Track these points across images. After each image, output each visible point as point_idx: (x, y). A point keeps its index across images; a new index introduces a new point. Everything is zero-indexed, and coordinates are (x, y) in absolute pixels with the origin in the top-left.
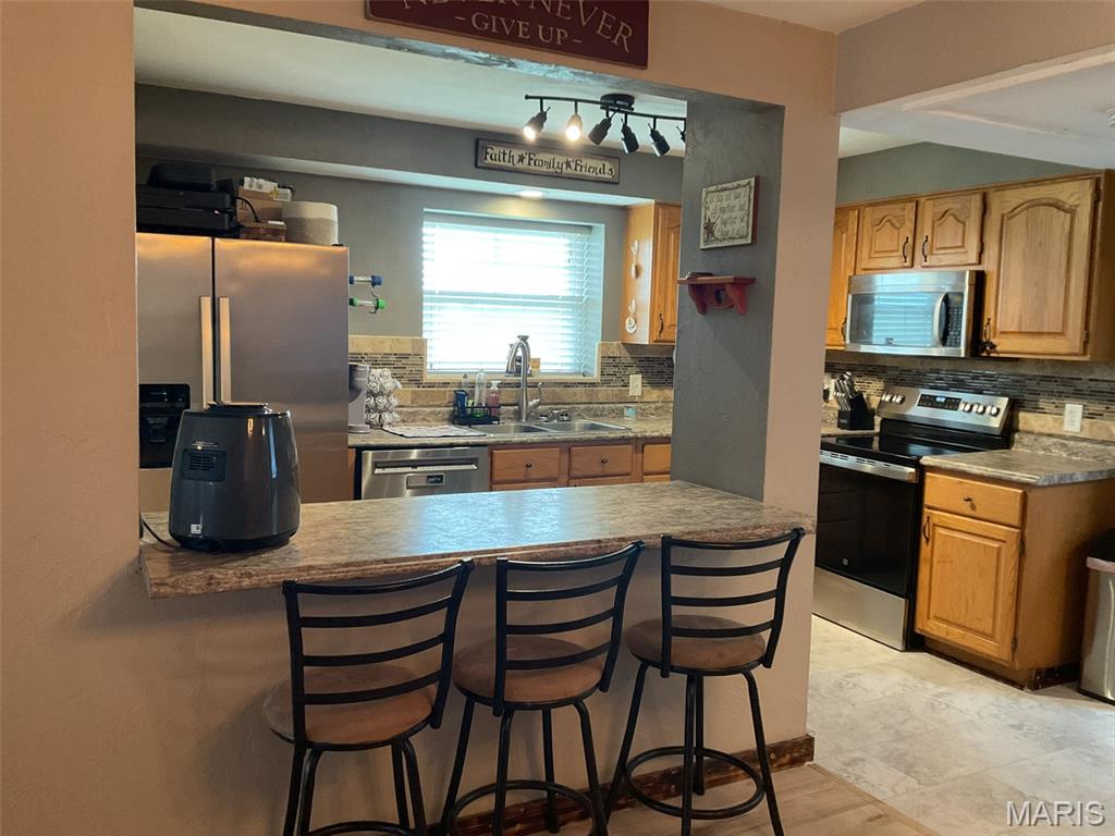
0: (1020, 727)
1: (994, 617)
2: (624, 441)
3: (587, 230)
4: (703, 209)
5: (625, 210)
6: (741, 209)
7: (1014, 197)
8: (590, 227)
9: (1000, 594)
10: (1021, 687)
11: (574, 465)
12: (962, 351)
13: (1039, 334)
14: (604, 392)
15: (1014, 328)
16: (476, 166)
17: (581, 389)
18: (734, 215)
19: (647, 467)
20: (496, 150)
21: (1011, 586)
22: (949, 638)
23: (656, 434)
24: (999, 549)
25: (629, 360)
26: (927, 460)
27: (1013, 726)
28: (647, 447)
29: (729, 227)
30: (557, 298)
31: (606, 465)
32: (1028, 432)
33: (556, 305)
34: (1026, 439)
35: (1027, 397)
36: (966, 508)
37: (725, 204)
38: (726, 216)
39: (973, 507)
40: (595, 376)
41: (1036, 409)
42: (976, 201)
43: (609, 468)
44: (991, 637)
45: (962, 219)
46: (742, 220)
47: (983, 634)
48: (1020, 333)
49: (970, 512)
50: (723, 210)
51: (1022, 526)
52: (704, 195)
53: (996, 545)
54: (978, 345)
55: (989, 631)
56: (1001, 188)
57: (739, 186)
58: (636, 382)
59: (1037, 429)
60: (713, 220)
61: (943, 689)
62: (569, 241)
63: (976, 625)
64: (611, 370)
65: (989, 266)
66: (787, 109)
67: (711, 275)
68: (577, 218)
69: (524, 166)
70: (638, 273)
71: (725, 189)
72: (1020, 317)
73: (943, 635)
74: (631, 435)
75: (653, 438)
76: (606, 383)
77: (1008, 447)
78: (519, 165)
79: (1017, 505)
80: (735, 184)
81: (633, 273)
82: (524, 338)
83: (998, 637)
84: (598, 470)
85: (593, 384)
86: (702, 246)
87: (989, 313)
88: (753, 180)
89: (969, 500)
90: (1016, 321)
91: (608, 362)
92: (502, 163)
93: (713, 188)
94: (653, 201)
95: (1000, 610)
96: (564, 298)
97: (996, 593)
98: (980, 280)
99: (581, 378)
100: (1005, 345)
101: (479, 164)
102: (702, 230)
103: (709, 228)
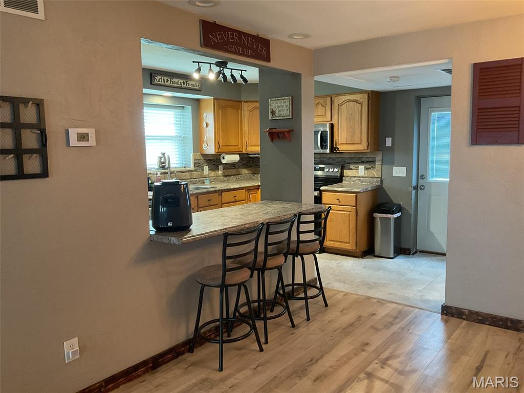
0: (365, 268)
1: (349, 236)
2: (215, 192)
3: (182, 108)
4: (270, 106)
5: (198, 100)
6: (287, 106)
7: (343, 98)
8: (183, 107)
9: (351, 229)
10: (359, 258)
11: (199, 203)
12: (328, 151)
13: (353, 144)
14: (195, 174)
15: (345, 142)
16: (151, 84)
17: (188, 173)
18: (283, 108)
19: (223, 202)
20: (158, 78)
21: (354, 225)
22: (334, 246)
23: (225, 188)
24: (349, 214)
25: (204, 161)
26: (322, 188)
27: (363, 268)
28: (223, 193)
29: (282, 113)
30: (172, 137)
31: (210, 202)
32: (347, 177)
33: (172, 140)
34: (347, 179)
35: (346, 165)
36: (337, 202)
37: (279, 105)
38: (280, 109)
39: (340, 202)
40: (192, 167)
41: (349, 169)
42: (329, 100)
43: (211, 203)
44: (349, 243)
45: (324, 105)
46: (287, 110)
47: (347, 243)
48: (347, 144)
49: (339, 204)
50: (279, 107)
51: (356, 206)
52: (270, 101)
53: (348, 213)
54: (333, 149)
55: (348, 241)
56: (338, 95)
57: (285, 99)
58: (206, 168)
59: (350, 175)
60: (274, 110)
61: (338, 262)
62: (174, 113)
63: (344, 240)
64: (197, 165)
65: (335, 122)
66: (302, 75)
67: (275, 129)
68: (180, 104)
69: (168, 84)
70: (207, 126)
71: (279, 100)
72: (346, 138)
73: (332, 245)
74: (217, 189)
75: (225, 189)
76: (196, 170)
77: (342, 182)
78: (167, 84)
79: (354, 199)
80: (283, 98)
81: (205, 126)
82: (164, 154)
83: (351, 243)
84: (207, 204)
85: (191, 171)
86: (270, 119)
87: (336, 137)
88: (291, 97)
89: (338, 199)
90: (345, 140)
91: (196, 161)
92: (161, 83)
93: (274, 99)
94: (213, 97)
95: (351, 233)
96: (175, 136)
97: (349, 229)
98: (332, 126)
99: (183, 169)
100: (342, 148)
101: (153, 83)
102: (270, 113)
103: (273, 113)
